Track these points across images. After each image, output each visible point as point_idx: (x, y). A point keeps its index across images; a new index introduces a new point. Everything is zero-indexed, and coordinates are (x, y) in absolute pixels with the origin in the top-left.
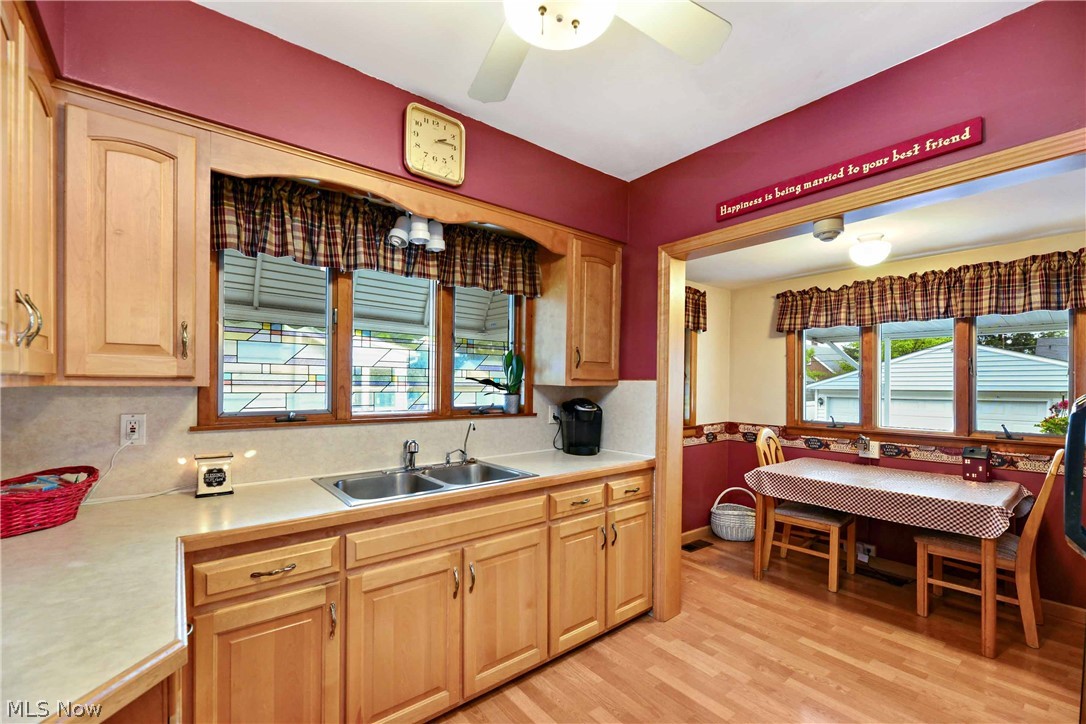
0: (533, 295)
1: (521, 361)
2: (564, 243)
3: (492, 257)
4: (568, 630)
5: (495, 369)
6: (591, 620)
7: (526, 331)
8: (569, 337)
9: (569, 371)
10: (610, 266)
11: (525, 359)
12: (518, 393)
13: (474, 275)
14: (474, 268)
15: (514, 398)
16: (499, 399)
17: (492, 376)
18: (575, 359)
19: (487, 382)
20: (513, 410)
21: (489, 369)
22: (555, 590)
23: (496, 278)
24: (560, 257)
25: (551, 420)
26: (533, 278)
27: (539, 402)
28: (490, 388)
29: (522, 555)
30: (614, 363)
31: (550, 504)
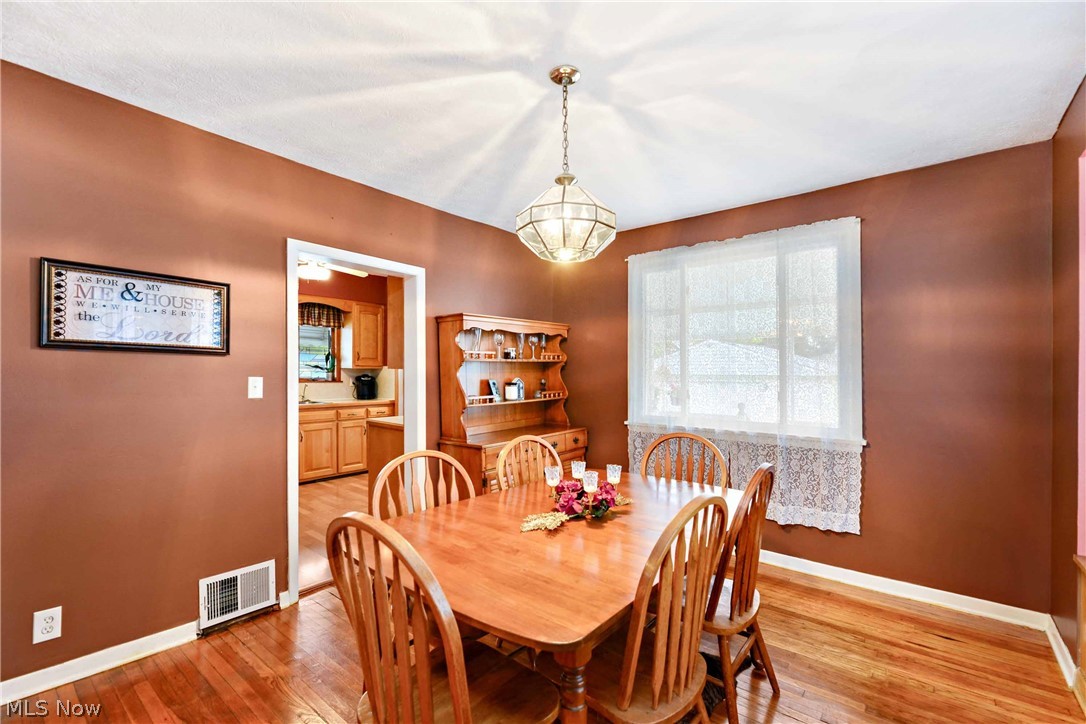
0: (339, 327)
1: (334, 356)
2: (351, 307)
3: (317, 312)
4: (347, 465)
5: (321, 360)
6: (359, 463)
7: (334, 343)
8: (354, 347)
9: (354, 362)
10: (376, 315)
11: (337, 356)
12: (333, 371)
13: (308, 320)
14: (308, 317)
15: (330, 374)
16: (323, 375)
17: (320, 364)
18: (357, 356)
19: (317, 367)
20: (330, 379)
21: (318, 361)
22: (341, 453)
23: (319, 321)
24: (349, 312)
25: (351, 384)
26: (339, 320)
27: (344, 376)
28: (319, 370)
29: (325, 432)
30: (380, 358)
31: (338, 414)
